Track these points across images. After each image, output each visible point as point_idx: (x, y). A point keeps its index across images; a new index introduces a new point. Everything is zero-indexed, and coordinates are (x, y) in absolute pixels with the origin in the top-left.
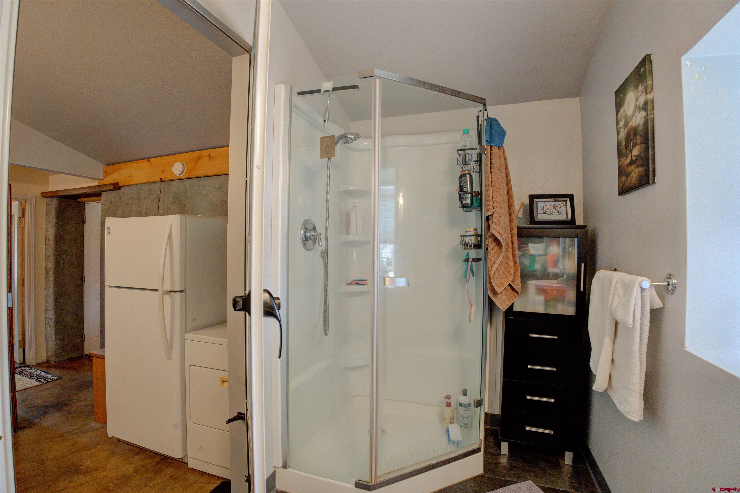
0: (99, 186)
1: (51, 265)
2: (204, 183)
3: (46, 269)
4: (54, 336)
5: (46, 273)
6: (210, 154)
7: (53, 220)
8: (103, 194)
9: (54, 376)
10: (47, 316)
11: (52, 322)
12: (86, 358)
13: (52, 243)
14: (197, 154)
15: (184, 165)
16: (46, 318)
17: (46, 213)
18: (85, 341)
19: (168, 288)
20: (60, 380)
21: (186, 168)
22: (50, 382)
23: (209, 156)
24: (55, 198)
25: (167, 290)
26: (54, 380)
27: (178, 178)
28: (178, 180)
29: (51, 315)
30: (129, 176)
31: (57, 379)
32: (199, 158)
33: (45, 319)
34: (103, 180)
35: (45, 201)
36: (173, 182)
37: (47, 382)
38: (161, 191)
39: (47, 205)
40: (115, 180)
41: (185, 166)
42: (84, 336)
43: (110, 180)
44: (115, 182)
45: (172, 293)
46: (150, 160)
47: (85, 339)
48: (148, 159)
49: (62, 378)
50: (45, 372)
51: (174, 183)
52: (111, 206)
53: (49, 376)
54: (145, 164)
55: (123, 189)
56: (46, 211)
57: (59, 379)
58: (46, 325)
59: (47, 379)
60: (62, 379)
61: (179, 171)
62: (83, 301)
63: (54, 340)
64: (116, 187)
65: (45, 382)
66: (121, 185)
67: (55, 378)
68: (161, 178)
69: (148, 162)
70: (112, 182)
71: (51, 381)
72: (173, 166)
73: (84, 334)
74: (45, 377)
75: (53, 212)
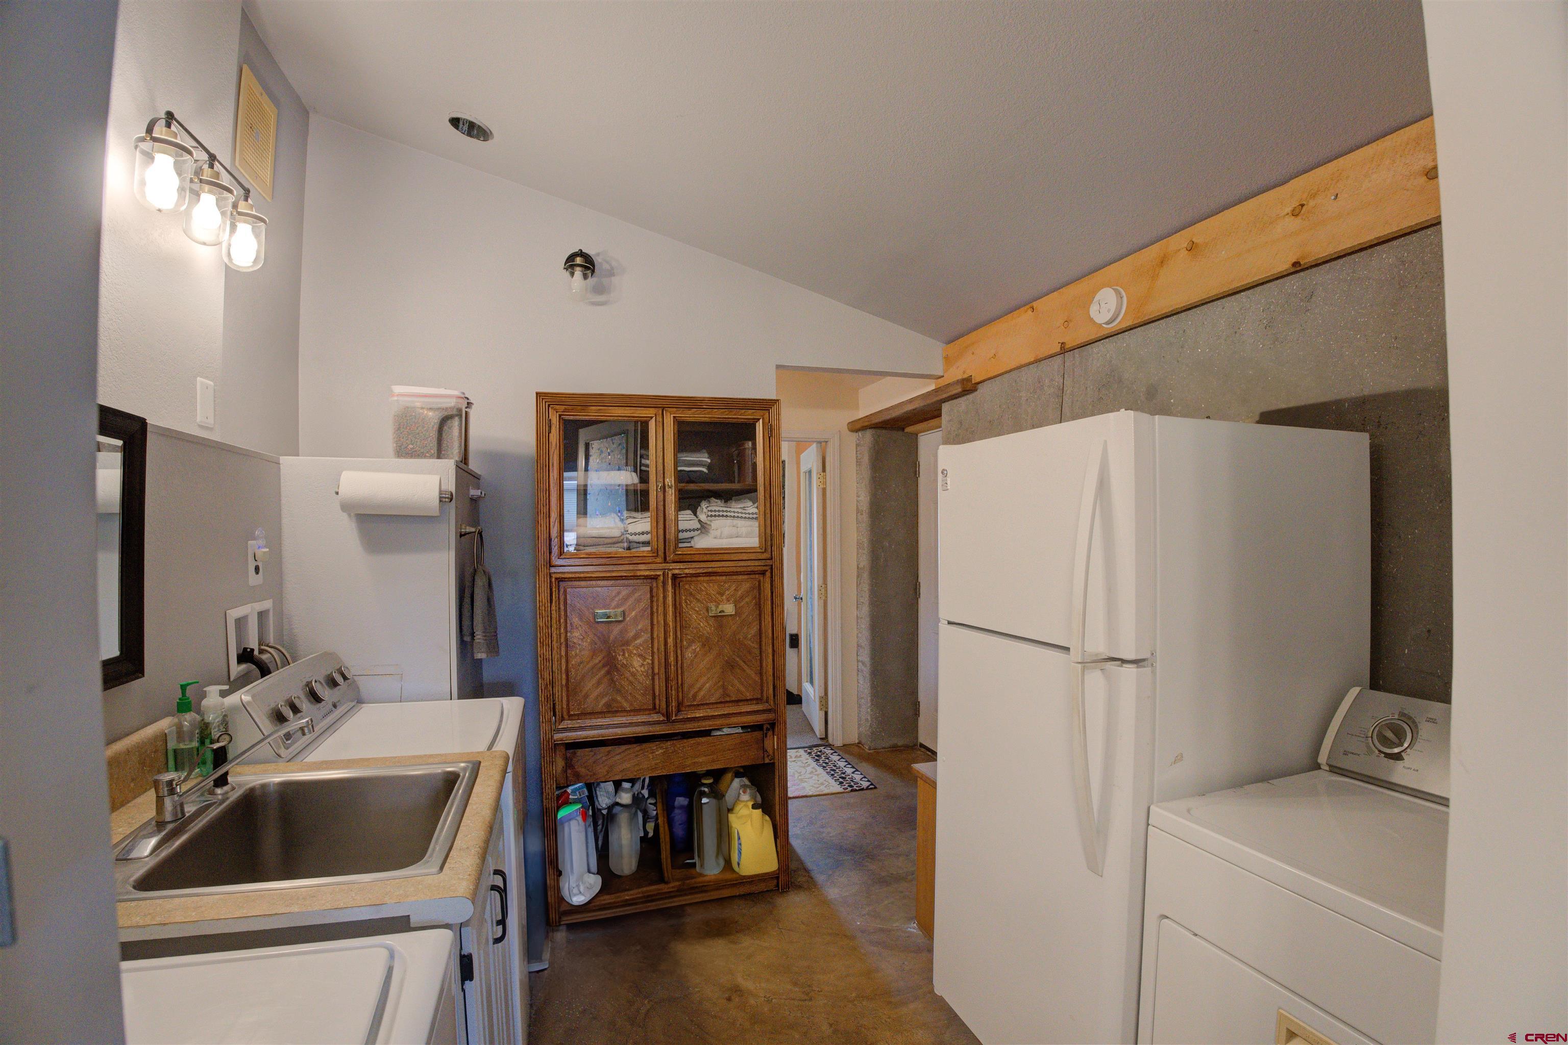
0: (936, 391)
1: (865, 562)
2: (1181, 332)
3: (858, 567)
4: (869, 698)
5: (859, 576)
6: (1194, 240)
7: (866, 473)
8: (945, 407)
9: (863, 779)
10: (860, 658)
11: (867, 670)
12: (920, 750)
13: (865, 517)
14: (1153, 252)
15: (1120, 294)
16: (858, 661)
17: (857, 462)
18: (919, 716)
19: (1098, 646)
20: (872, 791)
21: (1125, 299)
22: (856, 790)
23: (1192, 247)
24: (868, 430)
25: (1097, 655)
26: (863, 789)
27: (1106, 332)
28: (1107, 340)
29: (865, 656)
30: (992, 355)
31: (867, 788)
32: (1163, 261)
33: (856, 663)
34: (943, 376)
35: (854, 436)
36: (1092, 348)
37: (852, 791)
38: (1066, 376)
39: (857, 445)
40: (964, 372)
41: (1123, 293)
42: (919, 704)
43: (955, 374)
44: (966, 376)
45: (1110, 666)
46: (1035, 304)
47: (919, 713)
48: (1028, 303)
49: (875, 788)
50: (853, 767)
51: (1095, 348)
52: (960, 431)
53: (857, 777)
54: (1024, 317)
55: (982, 390)
56: (857, 457)
57: (871, 789)
58: (858, 674)
59: (852, 784)
60: (875, 790)
61: (1109, 311)
62: (918, 634)
63: (869, 705)
64: (968, 387)
65: (850, 789)
66: (978, 380)
67: (865, 784)
68: (1062, 343)
69: (1030, 312)
70: (960, 377)
71: (857, 788)
72: (1091, 302)
73: (919, 702)
74: (850, 777)
75: (866, 459)
